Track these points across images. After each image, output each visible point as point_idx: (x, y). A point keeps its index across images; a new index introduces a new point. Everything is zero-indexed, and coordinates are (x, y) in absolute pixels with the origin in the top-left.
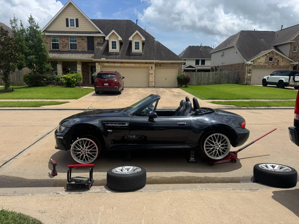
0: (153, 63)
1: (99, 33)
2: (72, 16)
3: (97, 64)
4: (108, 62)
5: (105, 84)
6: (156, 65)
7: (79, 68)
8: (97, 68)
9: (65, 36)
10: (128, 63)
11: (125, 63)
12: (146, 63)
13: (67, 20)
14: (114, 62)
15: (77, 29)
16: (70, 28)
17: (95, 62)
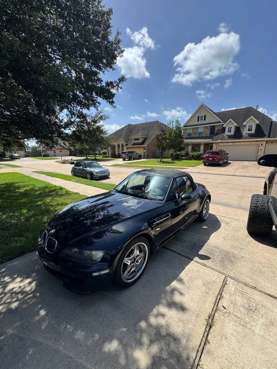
0: (264, 141)
1: (220, 122)
2: (201, 114)
3: (214, 144)
4: (222, 143)
5: (210, 159)
6: (267, 142)
7: (202, 147)
8: (214, 147)
9: (195, 128)
10: (239, 142)
11: (237, 142)
12: (257, 141)
13: (199, 117)
14: (227, 142)
15: (205, 122)
16: (200, 122)
17: (213, 143)
